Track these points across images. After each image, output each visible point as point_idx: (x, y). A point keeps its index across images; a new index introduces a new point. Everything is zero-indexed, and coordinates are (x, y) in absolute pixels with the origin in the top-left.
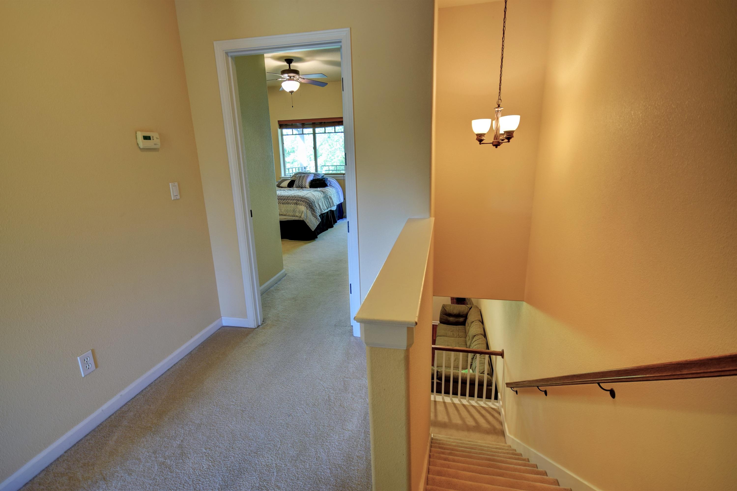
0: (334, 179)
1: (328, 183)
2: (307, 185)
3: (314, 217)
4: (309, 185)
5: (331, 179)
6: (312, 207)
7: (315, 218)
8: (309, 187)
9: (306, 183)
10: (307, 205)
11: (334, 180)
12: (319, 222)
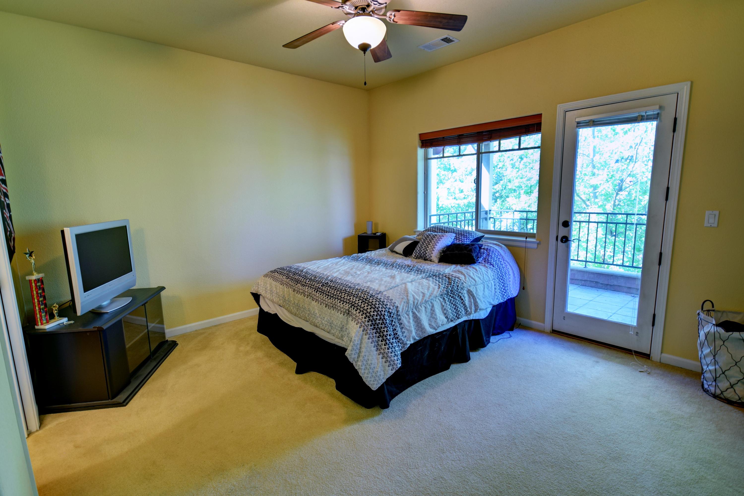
0: (503, 246)
1: (484, 254)
2: (435, 254)
3: (381, 356)
4: (439, 256)
5: (496, 244)
6: (382, 330)
7: (384, 360)
8: (436, 260)
9: (433, 252)
10: (367, 323)
11: (501, 247)
12: (394, 371)
